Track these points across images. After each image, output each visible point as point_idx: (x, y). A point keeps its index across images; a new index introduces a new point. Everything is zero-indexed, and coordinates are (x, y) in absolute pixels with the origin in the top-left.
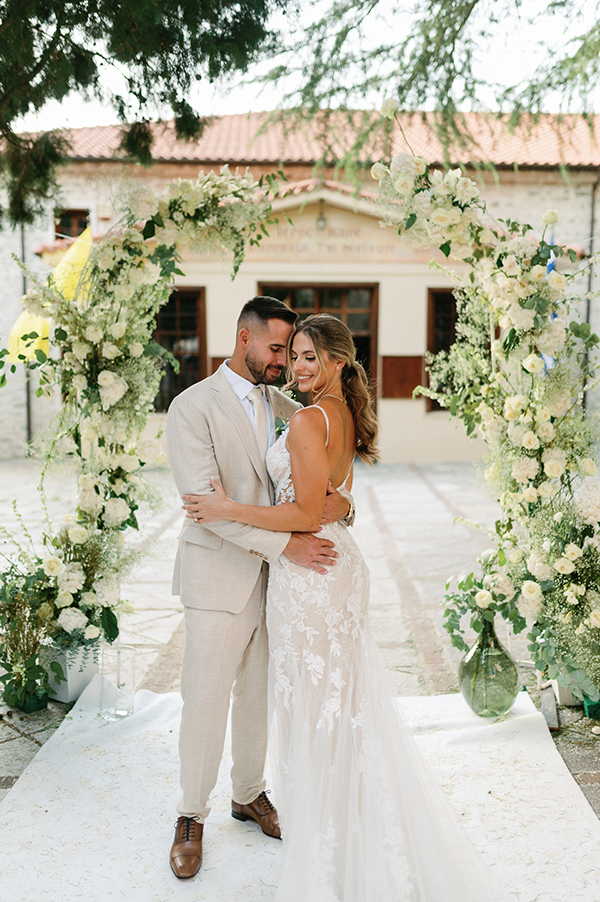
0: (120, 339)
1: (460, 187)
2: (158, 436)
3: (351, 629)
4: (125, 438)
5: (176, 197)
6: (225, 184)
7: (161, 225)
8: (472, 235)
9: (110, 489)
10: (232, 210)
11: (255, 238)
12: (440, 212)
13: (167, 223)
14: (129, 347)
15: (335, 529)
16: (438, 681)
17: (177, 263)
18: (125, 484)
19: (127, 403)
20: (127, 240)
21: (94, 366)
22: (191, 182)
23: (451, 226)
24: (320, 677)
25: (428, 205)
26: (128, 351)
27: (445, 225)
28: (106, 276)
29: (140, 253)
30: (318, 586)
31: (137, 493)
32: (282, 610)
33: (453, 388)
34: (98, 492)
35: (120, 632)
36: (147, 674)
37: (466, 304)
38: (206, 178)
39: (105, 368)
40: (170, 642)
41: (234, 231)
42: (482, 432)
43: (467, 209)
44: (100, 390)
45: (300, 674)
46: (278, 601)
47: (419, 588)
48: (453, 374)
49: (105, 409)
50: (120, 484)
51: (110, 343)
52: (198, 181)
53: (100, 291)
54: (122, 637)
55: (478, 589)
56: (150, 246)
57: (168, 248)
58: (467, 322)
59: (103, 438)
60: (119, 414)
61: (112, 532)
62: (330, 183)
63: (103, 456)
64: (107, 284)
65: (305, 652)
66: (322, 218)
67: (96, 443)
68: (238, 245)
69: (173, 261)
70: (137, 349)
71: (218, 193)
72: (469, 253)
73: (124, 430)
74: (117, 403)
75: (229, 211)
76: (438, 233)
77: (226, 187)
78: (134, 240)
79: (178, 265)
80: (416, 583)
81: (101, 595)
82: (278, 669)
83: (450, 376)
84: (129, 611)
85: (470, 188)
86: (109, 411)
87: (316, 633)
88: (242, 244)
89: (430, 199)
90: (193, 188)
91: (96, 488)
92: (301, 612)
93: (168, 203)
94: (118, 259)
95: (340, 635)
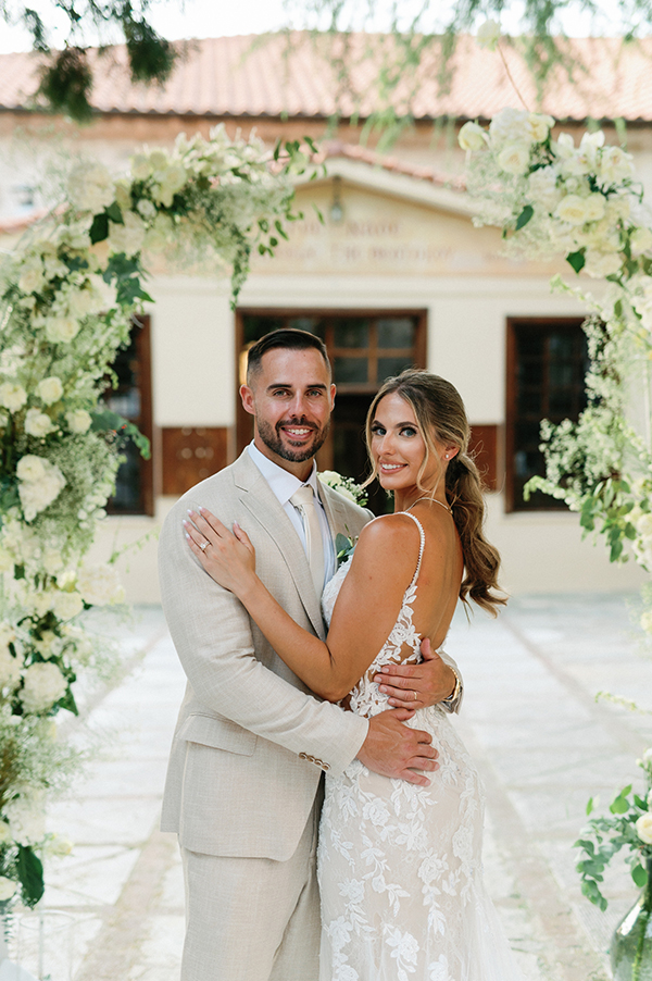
0: (54, 405)
1: (607, 164)
2: (112, 561)
3: (458, 888)
4: (61, 564)
5: (142, 176)
6: (220, 155)
7: (119, 221)
8: (621, 238)
9: (33, 647)
10: (232, 197)
11: (266, 243)
12: (572, 201)
13: (128, 216)
14: (68, 416)
15: (431, 718)
16: (570, 965)
17: (142, 282)
18: (57, 639)
19: (64, 509)
20: (64, 245)
21: (9, 449)
22: (164, 151)
23: (588, 225)
24: (412, 970)
25: (551, 190)
26: (66, 424)
27: (580, 222)
28: (31, 303)
29: (85, 265)
30: (408, 816)
31: (79, 653)
32: (347, 855)
33: (584, 480)
34: (14, 654)
35: (46, 887)
36: (86, 958)
37: (604, 344)
38: (190, 145)
39: (28, 451)
40: (119, 901)
41: (236, 232)
42: (638, 553)
43: (612, 196)
44: (20, 488)
45: (377, 963)
46: (342, 840)
47: (520, 805)
48: (585, 458)
49: (29, 518)
50: (50, 640)
51: (38, 411)
52: (176, 151)
53: (21, 326)
54: (49, 897)
55: (642, 812)
56: (101, 255)
57: (128, 257)
58: (604, 374)
59: (23, 565)
60: (50, 525)
61: (35, 720)
62: (353, 150)
63: (22, 595)
64: (32, 315)
65: (386, 927)
66: (337, 204)
67: (12, 572)
68: (240, 253)
69: (137, 279)
70: (80, 421)
71: (208, 170)
72: (615, 264)
73: (58, 552)
74: (48, 508)
75: (228, 199)
76: (566, 234)
77: (221, 161)
78: (75, 244)
79: (145, 286)
80: (513, 797)
81: (17, 826)
82: (338, 955)
83: (580, 462)
84: (63, 852)
85: (622, 163)
86: (34, 522)
87: (404, 894)
88: (248, 252)
89: (554, 181)
90: (170, 162)
91: (11, 647)
92: (380, 859)
93: (128, 185)
94: (51, 276)
95: (441, 898)
